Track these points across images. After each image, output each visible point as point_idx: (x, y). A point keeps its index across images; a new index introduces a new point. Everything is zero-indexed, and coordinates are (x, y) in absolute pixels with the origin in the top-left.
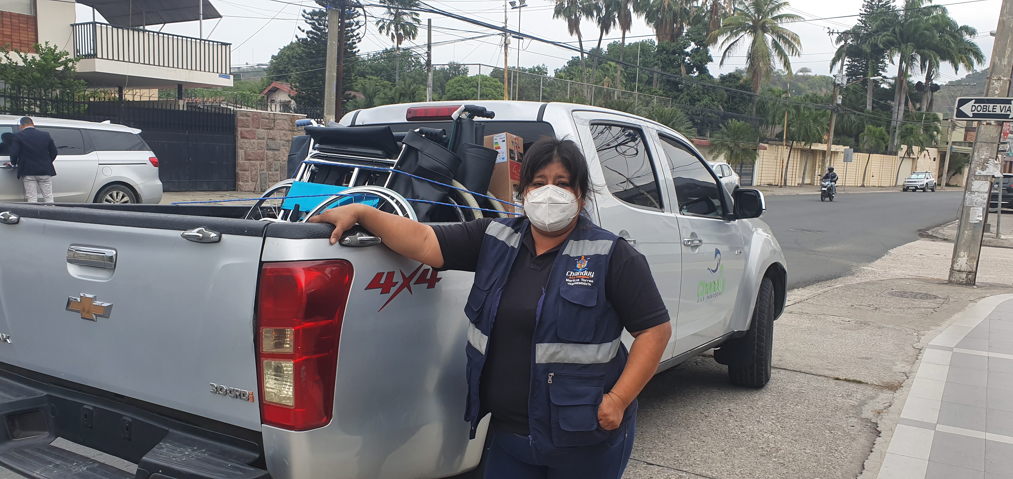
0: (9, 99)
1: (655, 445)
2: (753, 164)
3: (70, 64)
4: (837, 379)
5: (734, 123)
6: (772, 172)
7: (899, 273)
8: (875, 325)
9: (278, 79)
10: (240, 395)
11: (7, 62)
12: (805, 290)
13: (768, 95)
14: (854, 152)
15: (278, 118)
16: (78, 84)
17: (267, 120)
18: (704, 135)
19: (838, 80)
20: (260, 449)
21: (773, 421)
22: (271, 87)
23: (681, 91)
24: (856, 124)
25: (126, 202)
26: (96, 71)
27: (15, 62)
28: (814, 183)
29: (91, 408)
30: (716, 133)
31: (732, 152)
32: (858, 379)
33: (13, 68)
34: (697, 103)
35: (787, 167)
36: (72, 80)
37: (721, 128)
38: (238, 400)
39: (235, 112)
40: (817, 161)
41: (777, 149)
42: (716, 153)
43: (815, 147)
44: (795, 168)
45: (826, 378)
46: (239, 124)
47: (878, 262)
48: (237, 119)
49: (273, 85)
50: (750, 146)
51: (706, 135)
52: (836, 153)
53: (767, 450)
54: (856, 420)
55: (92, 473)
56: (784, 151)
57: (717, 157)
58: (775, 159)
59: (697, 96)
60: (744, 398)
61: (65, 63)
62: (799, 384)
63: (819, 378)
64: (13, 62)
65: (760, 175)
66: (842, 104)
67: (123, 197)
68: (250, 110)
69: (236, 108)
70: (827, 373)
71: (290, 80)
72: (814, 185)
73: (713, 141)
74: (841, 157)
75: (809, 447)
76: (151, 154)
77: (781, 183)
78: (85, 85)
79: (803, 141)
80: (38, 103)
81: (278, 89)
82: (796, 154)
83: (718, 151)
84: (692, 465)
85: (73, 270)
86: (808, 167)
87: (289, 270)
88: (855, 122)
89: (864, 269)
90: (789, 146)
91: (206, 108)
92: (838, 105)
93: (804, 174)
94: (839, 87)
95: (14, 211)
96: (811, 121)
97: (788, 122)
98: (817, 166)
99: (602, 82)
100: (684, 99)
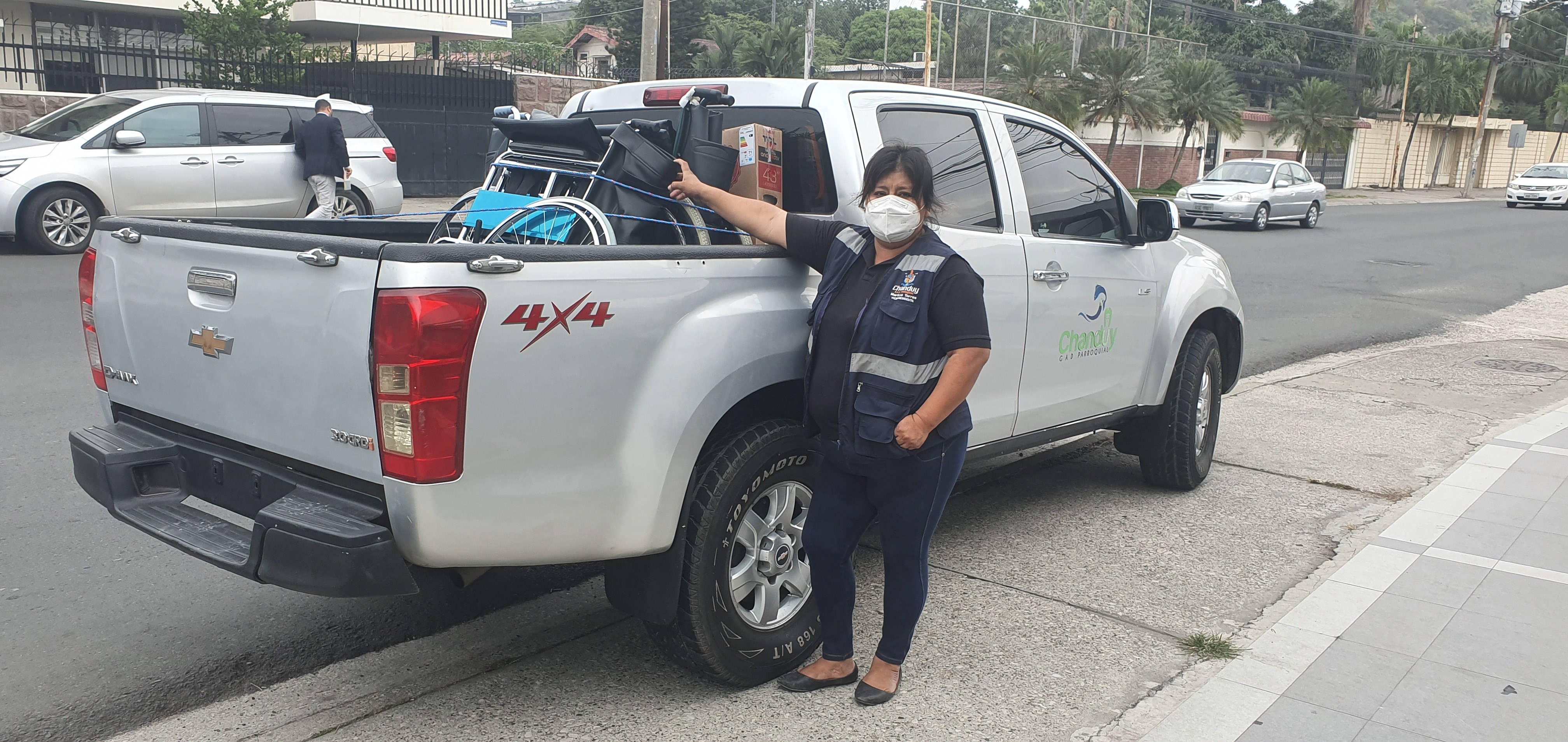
0: (200, 64)
1: (991, 555)
2: (1344, 152)
3: (280, 10)
4: (1314, 482)
5: (1315, 85)
6: (1379, 166)
7: (1523, 331)
8: (1424, 409)
9: (592, 22)
10: (360, 442)
11: (196, 9)
12: (1347, 355)
13: (1384, 35)
14: (1528, 129)
15: (576, 85)
16: (292, 40)
17: (560, 89)
18: (1262, 105)
19: (1505, 7)
20: (383, 505)
21: (1181, 534)
22: (581, 34)
23: (1231, 31)
24: (1545, 79)
25: (352, 213)
26: (317, 19)
27: (206, 8)
28: (1455, 183)
29: (221, 461)
30: (1283, 101)
31: (1308, 132)
32: (1348, 484)
33: (204, 18)
34: (1256, 51)
35: (1405, 158)
36: (284, 34)
37: (1291, 93)
38: (359, 448)
39: (513, 77)
40: (1463, 146)
41: (1389, 127)
42: (1281, 134)
43: (1459, 122)
44: (1420, 158)
45: (1297, 481)
46: (520, 97)
47: (1496, 315)
48: (517, 87)
49: (585, 31)
50: (1340, 122)
51: (1266, 105)
52: (1499, 132)
53: (1150, 570)
54: (1309, 538)
55: (218, 533)
56: (1403, 129)
57: (1282, 141)
58: (1386, 144)
59: (1256, 40)
60: (1155, 503)
61: (273, 9)
62: (1252, 487)
63: (1288, 480)
64: (204, 9)
65: (1357, 170)
66: (1510, 47)
67: (348, 205)
68: (535, 73)
69: (515, 69)
70: (1302, 473)
71: (609, 23)
72: (1454, 187)
73: (1278, 114)
74: (1505, 138)
75: (1216, 568)
76: (386, 143)
77: (1393, 183)
78: (302, 41)
79: (1437, 112)
80: (238, 68)
81: (592, 37)
82: (1424, 135)
83: (1284, 131)
84: (1029, 582)
85: (195, 298)
86: (1445, 156)
87: (406, 299)
88: (1541, 78)
89: (1465, 325)
90: (1412, 122)
91: (470, 71)
92: (1503, 50)
93: (1436, 168)
94: (1507, 19)
95: (136, 227)
96: (1453, 79)
97: (1410, 82)
98: (1462, 155)
99: (1106, 16)
100: (1234, 45)
